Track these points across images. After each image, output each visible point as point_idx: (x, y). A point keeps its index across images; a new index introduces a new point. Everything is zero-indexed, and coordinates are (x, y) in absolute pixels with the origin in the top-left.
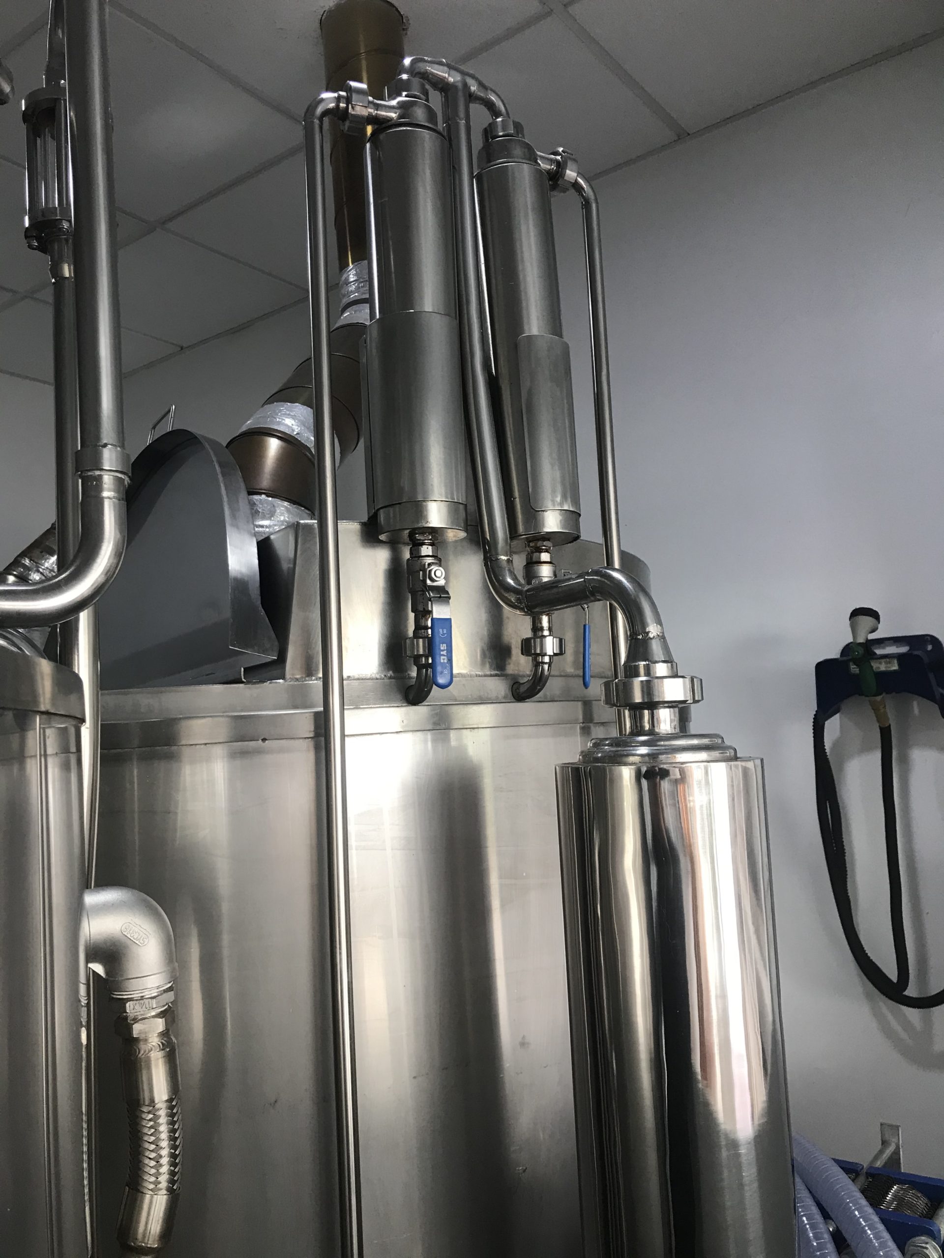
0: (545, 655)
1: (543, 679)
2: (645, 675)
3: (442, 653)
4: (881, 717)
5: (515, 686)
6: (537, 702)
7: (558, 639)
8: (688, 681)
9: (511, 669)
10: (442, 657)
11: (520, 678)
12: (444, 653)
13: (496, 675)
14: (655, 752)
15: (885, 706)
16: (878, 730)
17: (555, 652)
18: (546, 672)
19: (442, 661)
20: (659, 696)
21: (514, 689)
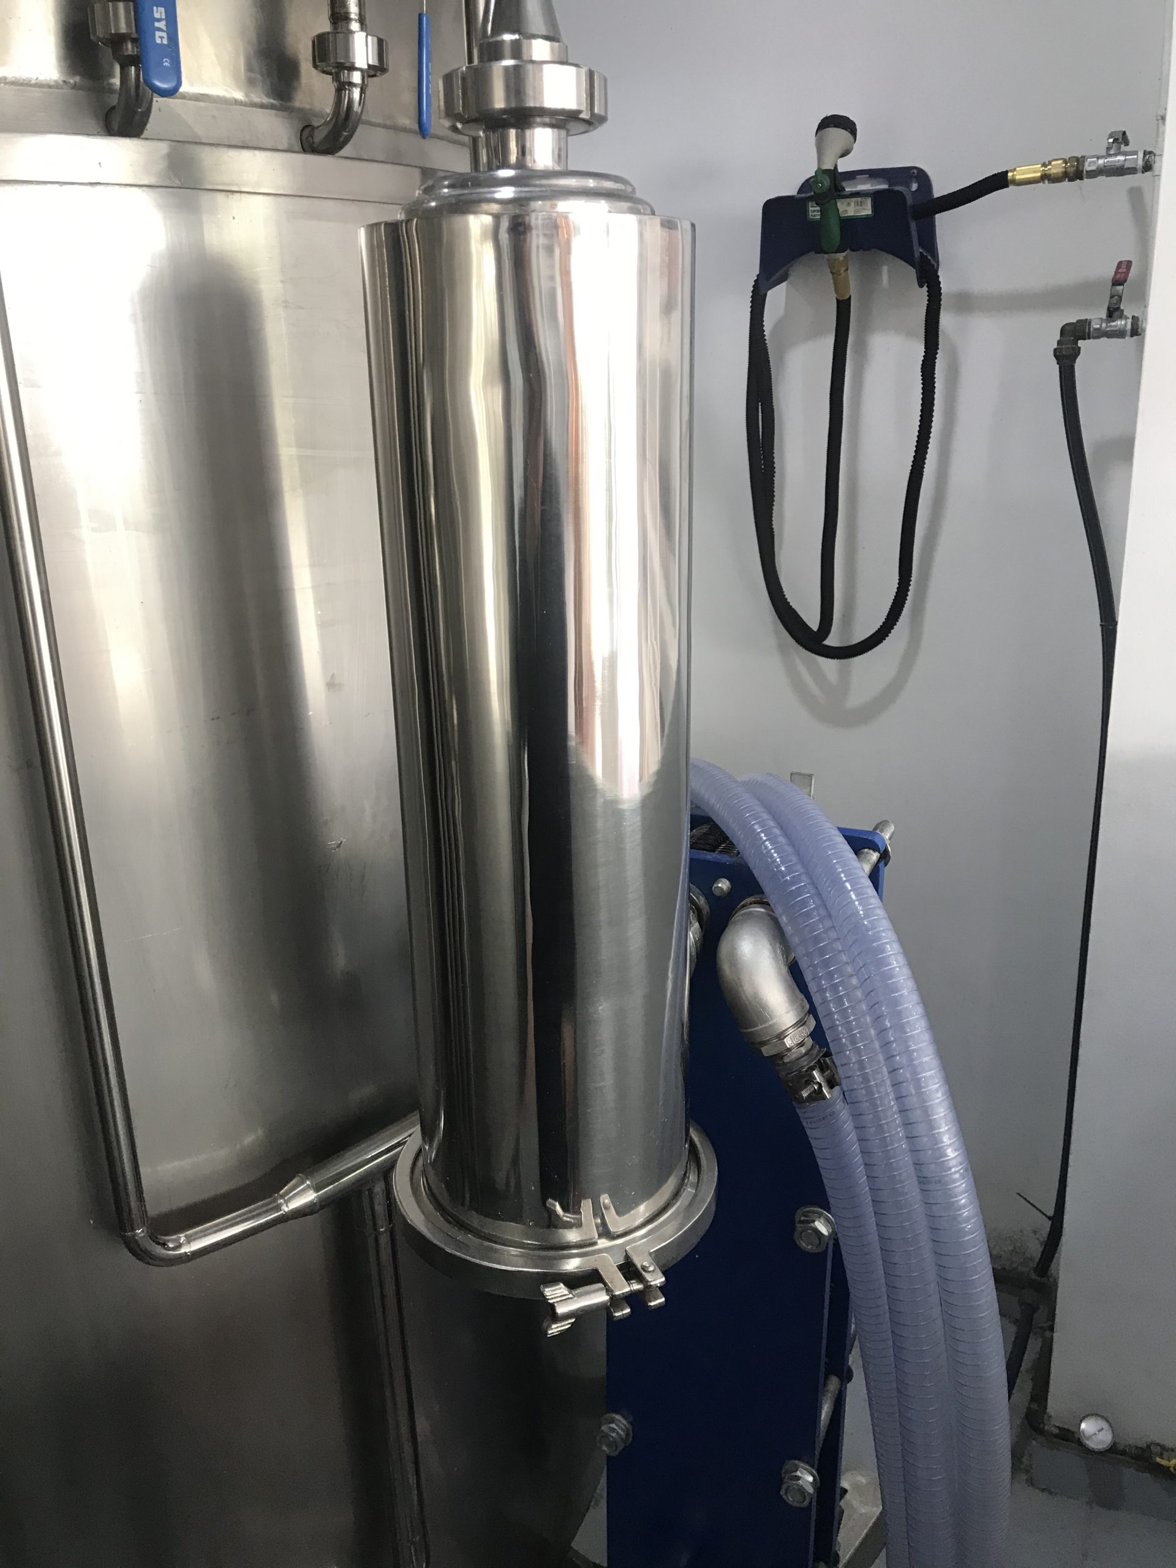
0: (352, 68)
1: (353, 118)
2: (514, 57)
3: (157, 24)
4: (839, 285)
5: (306, 132)
6: (346, 158)
7: (375, 39)
8: (583, 71)
9: (300, 100)
10: (158, 34)
11: (315, 119)
12: (162, 25)
13: (272, 107)
14: (523, 195)
15: (847, 269)
16: (835, 301)
17: (371, 63)
18: (356, 107)
19: (158, 41)
20: (535, 98)
21: (304, 138)
